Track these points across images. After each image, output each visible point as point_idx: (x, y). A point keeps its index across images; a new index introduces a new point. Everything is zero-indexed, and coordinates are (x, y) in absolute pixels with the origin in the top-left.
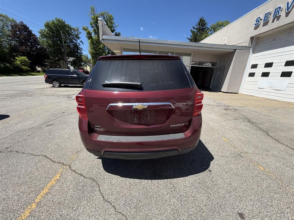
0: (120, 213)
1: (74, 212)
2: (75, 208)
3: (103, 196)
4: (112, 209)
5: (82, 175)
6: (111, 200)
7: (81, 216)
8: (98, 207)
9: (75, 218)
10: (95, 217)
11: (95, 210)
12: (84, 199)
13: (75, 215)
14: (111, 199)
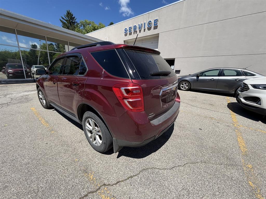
0: (185, 164)
1: (172, 193)
2: (169, 192)
3: (166, 169)
4: (180, 168)
5: (131, 177)
6: (173, 165)
7: (178, 189)
8: (175, 175)
9: (178, 193)
10: (182, 179)
11: (177, 178)
12: (162, 182)
13: (175, 193)
14: (171, 165)
